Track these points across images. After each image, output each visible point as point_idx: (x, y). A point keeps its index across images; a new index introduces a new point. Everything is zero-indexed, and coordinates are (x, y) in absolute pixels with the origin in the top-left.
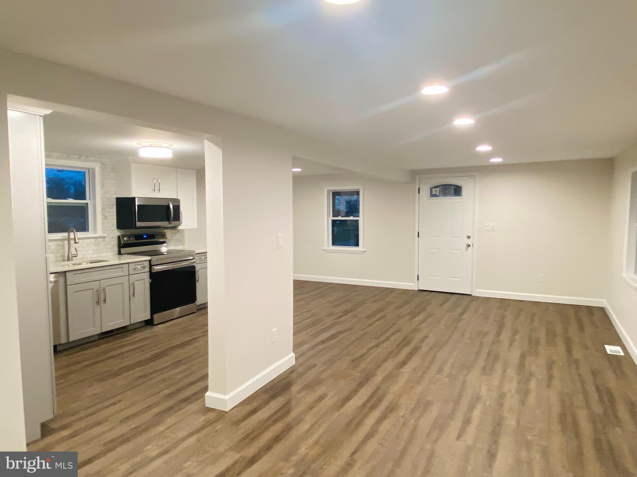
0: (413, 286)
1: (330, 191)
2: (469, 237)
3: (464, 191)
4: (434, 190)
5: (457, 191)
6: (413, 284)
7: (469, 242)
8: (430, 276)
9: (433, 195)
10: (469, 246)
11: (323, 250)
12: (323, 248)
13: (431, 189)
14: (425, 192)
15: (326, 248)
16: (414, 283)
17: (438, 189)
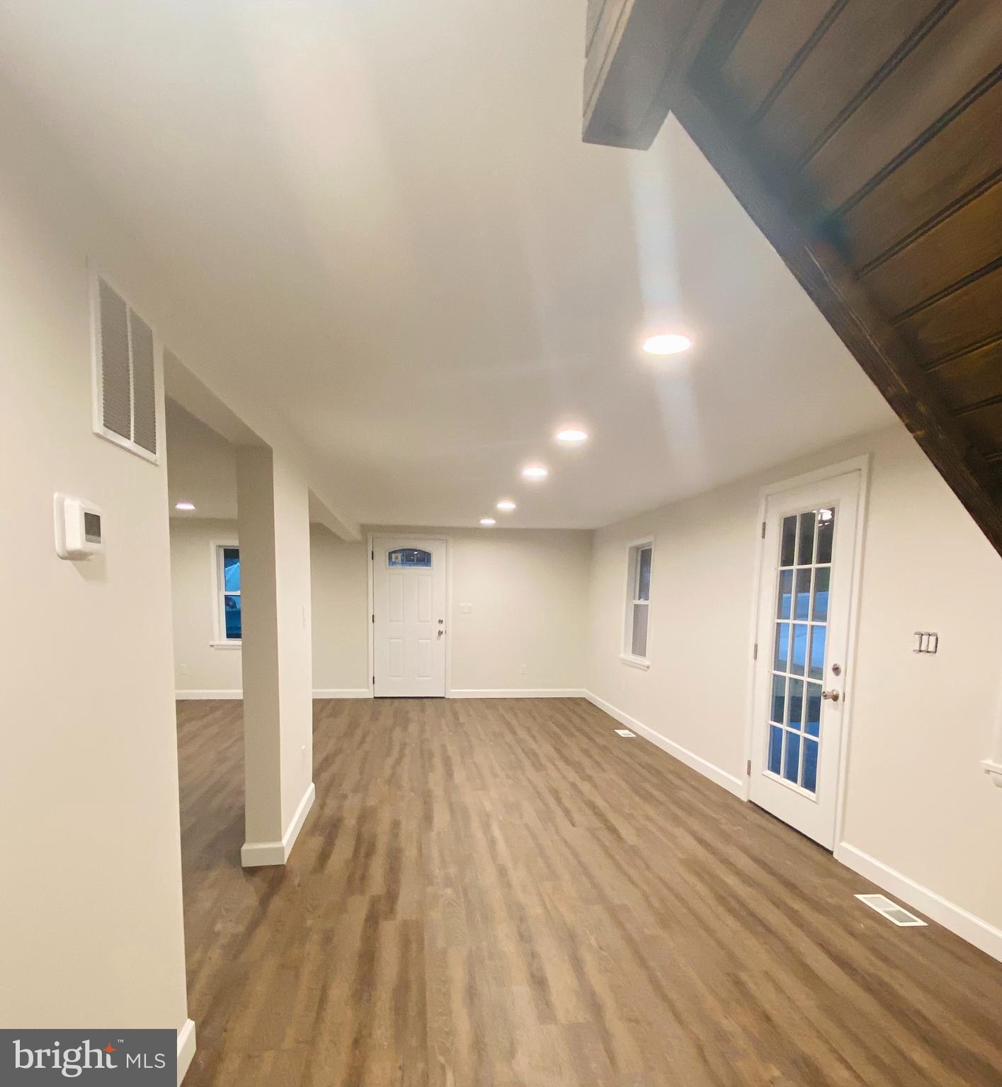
0: (367, 693)
1: (220, 546)
2: (441, 622)
3: (434, 559)
4: (393, 556)
5: (423, 559)
6: (366, 690)
7: (442, 628)
8: (390, 676)
9: (391, 562)
10: (440, 633)
11: (212, 646)
12: (212, 643)
13: (390, 554)
14: (382, 558)
15: (216, 642)
16: (368, 688)
17: (400, 555)
